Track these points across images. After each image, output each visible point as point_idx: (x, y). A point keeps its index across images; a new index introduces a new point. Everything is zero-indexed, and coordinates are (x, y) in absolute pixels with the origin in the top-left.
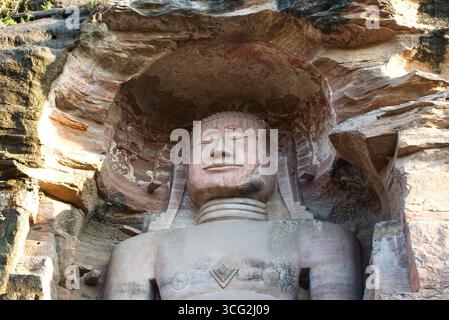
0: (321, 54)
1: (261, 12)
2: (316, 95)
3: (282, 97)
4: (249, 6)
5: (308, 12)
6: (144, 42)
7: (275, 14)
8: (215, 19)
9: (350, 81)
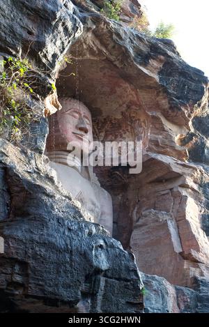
0: (159, 114)
1: (151, 77)
2: (115, 119)
3: (94, 107)
4: (147, 69)
5: (170, 94)
6: (97, 48)
7: (156, 83)
8: (133, 64)
9: (161, 134)
